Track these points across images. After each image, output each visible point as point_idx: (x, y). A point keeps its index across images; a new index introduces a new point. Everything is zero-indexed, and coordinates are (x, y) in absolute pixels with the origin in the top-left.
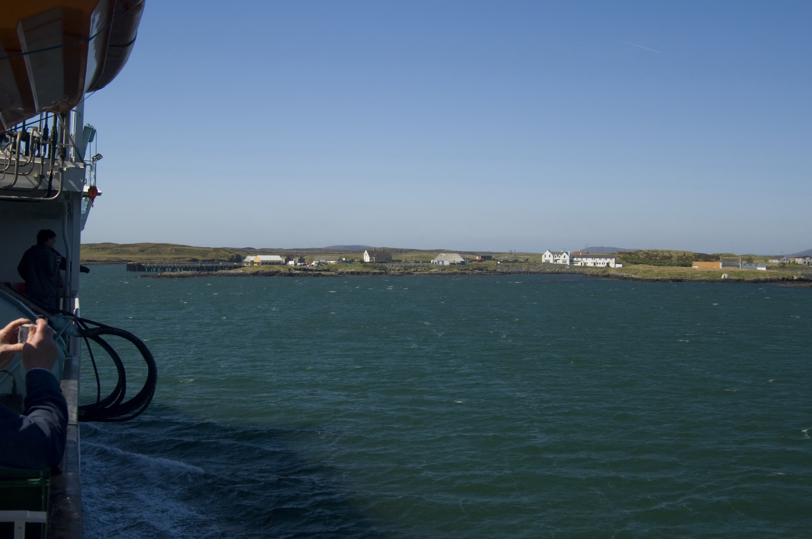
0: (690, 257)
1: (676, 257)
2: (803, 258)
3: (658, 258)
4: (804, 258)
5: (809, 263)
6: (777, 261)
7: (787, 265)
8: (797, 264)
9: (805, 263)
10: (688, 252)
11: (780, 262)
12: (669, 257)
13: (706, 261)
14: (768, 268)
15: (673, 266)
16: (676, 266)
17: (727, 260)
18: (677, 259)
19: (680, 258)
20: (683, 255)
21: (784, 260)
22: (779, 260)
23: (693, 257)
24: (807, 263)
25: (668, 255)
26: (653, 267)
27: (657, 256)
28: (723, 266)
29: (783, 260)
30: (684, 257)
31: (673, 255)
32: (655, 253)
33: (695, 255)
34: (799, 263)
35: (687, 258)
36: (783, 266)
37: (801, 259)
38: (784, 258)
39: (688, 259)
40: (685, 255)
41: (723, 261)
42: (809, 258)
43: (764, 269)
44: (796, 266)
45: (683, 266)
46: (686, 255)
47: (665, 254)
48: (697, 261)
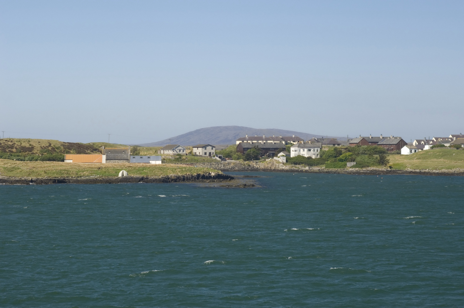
0: (58, 148)
1: (39, 149)
2: (202, 147)
3: (14, 150)
4: (205, 147)
5: (210, 153)
6: (171, 152)
7: (184, 157)
8: (196, 155)
9: (205, 153)
10: (54, 141)
11: (175, 153)
12: (29, 148)
13: (79, 153)
14: (163, 161)
15: (37, 160)
16: (40, 160)
17: (112, 152)
18: (41, 151)
19: (44, 149)
20: (48, 145)
21: (180, 151)
22: (173, 150)
23: (62, 147)
24: (208, 154)
25: (27, 145)
26: (18, 162)
27: (12, 147)
28: (107, 160)
29: (178, 151)
30: (50, 148)
31: (34, 145)
32: (10, 143)
33: (63, 146)
34: (198, 154)
35: (53, 149)
36: (179, 159)
37: (200, 149)
38: (180, 148)
39: (55, 151)
40: (50, 145)
41: (106, 153)
42: (211, 147)
43: (159, 162)
44: (196, 158)
45: (49, 160)
46: (52, 145)
47: (24, 144)
48: (68, 153)
